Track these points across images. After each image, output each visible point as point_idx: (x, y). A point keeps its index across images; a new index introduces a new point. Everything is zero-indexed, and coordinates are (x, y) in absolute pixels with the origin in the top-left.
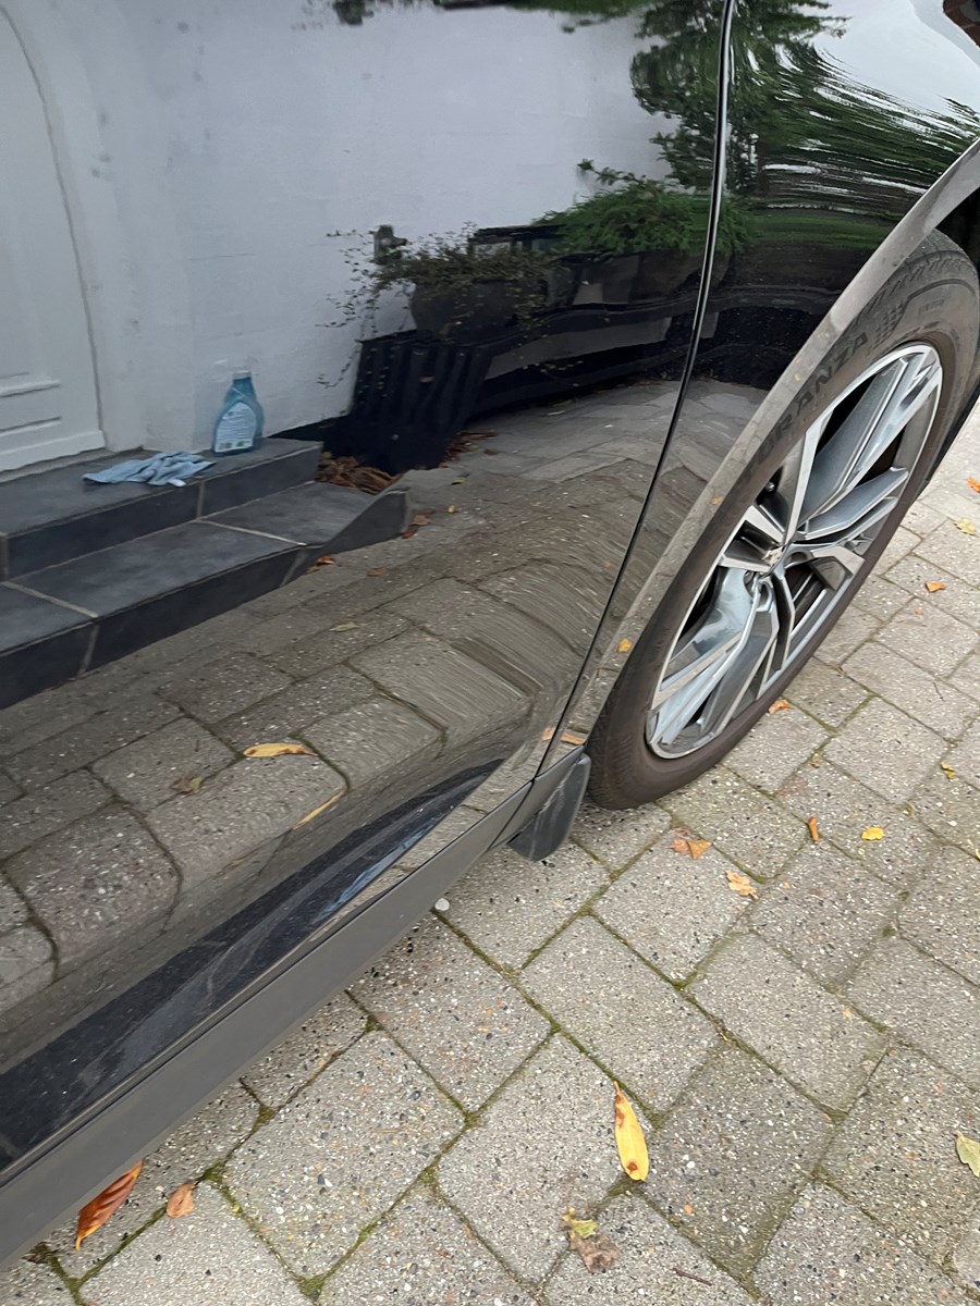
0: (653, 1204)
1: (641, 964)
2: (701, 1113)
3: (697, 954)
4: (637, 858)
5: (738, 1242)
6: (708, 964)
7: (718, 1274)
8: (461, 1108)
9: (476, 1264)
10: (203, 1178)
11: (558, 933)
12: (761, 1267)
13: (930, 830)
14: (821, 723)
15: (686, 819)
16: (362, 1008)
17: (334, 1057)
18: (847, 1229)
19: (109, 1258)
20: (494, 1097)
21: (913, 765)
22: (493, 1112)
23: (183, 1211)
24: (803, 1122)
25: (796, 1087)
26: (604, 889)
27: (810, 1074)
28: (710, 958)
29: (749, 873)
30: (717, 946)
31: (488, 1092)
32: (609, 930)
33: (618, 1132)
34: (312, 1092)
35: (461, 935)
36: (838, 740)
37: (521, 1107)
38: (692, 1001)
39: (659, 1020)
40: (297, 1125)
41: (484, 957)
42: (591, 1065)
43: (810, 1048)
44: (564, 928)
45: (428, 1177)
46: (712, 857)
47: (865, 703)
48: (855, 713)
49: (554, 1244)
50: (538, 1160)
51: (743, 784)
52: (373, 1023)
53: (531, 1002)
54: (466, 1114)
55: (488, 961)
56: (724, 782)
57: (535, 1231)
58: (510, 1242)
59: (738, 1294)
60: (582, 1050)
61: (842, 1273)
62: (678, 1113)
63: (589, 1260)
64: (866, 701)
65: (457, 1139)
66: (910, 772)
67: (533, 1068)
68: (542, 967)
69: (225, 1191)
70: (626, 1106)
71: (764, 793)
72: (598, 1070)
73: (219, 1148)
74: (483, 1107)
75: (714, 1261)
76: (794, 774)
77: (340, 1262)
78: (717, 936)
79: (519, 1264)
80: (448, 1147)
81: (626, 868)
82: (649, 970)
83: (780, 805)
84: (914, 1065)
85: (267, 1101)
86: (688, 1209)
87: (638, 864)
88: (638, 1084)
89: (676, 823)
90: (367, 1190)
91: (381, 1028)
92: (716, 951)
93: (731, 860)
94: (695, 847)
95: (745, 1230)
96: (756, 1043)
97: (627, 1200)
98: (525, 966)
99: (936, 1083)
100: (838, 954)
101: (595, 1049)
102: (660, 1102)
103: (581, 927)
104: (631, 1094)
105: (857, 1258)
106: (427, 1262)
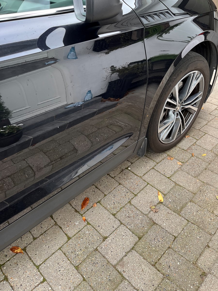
0: (164, 205)
1: (162, 175)
2: (172, 194)
3: (172, 173)
4: (161, 161)
5: (178, 209)
6: (174, 175)
7: (174, 213)
8: (134, 194)
9: (137, 212)
10: (98, 203)
11: (148, 171)
12: (181, 212)
13: (215, 154)
14: (195, 139)
15: (170, 155)
16: (118, 182)
17: (115, 188)
18: (196, 208)
19: (86, 212)
20: (139, 192)
21: (213, 144)
22: (139, 194)
23: (95, 206)
24: (189, 195)
25: (188, 190)
26: (156, 165)
27: (191, 189)
28: (174, 174)
29: (181, 162)
30: (175, 172)
31: (138, 192)
32: (157, 171)
33: (158, 196)
34: (112, 193)
35: (132, 172)
36: (199, 141)
37: (143, 194)
38: (171, 180)
39: (165, 182)
40: (110, 196)
41: (136, 175)
42: (154, 188)
43: (191, 185)
44: (149, 171)
45: (130, 202)
46: (175, 160)
47: (204, 135)
48: (202, 137)
49: (149, 210)
50: (146, 200)
51: (180, 149)
52: (120, 184)
53: (144, 181)
54: (135, 195)
55: (137, 176)
56: (177, 149)
57: (146, 208)
58: (142, 209)
59: (177, 216)
60: (152, 186)
61: (195, 213)
62: (168, 194)
63: (154, 211)
64: (205, 135)
65: (134, 198)
66: (212, 145)
67: (145, 189)
68: (146, 176)
69: (101, 204)
70: (160, 193)
71: (184, 150)
72: (155, 189)
73: (99, 199)
74: (137, 194)
75: (174, 212)
76: (190, 147)
77: (118, 212)
78: (175, 171)
79: (144, 212)
80: (132, 199)
81: (160, 162)
82: (163, 176)
83: (187, 152)
84: (209, 187)
85: (105, 194)
86: (170, 206)
87: (162, 161)
88: (161, 191)
89: (168, 155)
90: (121, 204)
91: (121, 184)
92: (175, 173)
93: (178, 160)
94: (171, 159)
95: (179, 208)
96: (181, 185)
97: (160, 205)
98: (143, 176)
99: (213, 189)
100: (197, 172)
101: (155, 186)
102: (165, 193)
103: (152, 171)
104: (160, 192)
105: (197, 211)
106: (130, 212)
